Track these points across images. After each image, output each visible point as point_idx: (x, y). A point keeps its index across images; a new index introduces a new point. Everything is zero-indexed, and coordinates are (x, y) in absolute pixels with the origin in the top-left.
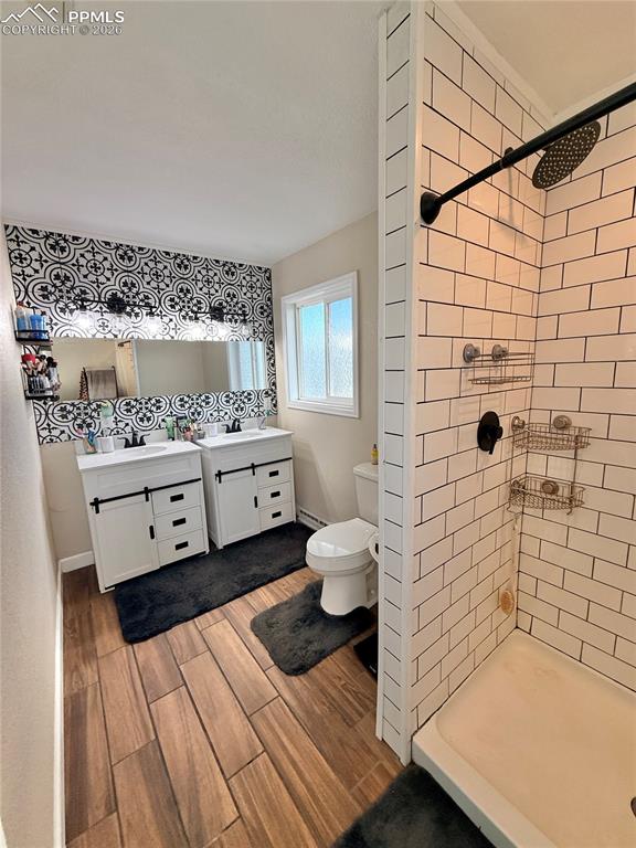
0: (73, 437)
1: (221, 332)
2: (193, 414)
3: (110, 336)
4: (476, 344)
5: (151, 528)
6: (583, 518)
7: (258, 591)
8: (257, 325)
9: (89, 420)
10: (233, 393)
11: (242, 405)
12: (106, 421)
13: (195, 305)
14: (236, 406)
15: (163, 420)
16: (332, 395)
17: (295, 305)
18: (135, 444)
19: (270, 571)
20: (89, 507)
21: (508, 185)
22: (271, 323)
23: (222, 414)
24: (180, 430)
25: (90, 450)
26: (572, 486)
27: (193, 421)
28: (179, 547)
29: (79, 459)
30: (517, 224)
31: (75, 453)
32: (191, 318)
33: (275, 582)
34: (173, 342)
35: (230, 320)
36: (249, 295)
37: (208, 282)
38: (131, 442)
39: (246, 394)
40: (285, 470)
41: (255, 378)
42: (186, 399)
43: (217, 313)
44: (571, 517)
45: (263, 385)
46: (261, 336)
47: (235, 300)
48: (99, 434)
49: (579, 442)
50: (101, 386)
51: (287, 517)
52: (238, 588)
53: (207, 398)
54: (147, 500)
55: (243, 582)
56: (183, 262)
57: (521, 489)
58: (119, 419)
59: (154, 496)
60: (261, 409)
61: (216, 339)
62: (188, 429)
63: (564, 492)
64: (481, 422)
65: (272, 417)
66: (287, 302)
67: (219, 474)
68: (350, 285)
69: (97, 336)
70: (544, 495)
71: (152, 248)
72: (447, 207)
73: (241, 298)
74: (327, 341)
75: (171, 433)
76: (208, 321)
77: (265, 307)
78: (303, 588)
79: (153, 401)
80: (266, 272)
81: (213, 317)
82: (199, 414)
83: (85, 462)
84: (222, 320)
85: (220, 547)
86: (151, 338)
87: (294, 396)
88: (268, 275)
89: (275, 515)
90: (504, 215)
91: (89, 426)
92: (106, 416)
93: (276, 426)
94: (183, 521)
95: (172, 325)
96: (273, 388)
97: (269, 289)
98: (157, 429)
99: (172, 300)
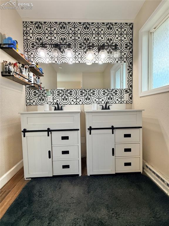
2: (86, 99)
5: (49, 152)
8: (123, 54)
10: (107, 90)
11: (112, 97)
14: (108, 97)
15: (73, 101)
17: (149, 31)
22: (131, 52)
23: (101, 100)
28: (64, 167)
34: (79, 64)
36: (119, 38)
37: (98, 34)
38: (57, 108)
39: (114, 91)
41: (122, 82)
42: (84, 91)
45: (125, 86)
46: (125, 60)
47: (112, 42)
53: (94, 91)
54: (48, 135)
58: (54, 98)
60: (123, 100)
61: (100, 62)
65: (129, 104)
67: (90, 129)
73: (115, 40)
76: (96, 53)
77: (129, 44)
79: (69, 91)
80: (130, 25)
82: (89, 99)
85: (88, 175)
86: (70, 62)
88: (131, 26)
89: (127, 164)
91: (43, 100)
94: (67, 152)
96: (131, 88)
97: (132, 34)
98: (69, 104)
99: (80, 44)
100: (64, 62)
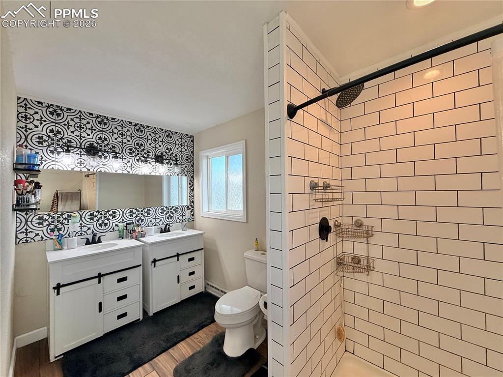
0: (45, 238)
1: (161, 170)
2: (138, 221)
3: (85, 170)
4: (316, 180)
5: (100, 304)
6: (375, 277)
7: (179, 345)
8: (184, 166)
9: (60, 226)
10: (166, 207)
11: (172, 215)
12: (74, 226)
13: (146, 153)
14: (168, 215)
15: (116, 225)
16: (229, 209)
17: (208, 156)
18: (94, 242)
19: (187, 329)
20: (52, 290)
21: (324, 104)
22: (192, 166)
23: (158, 220)
24: (129, 232)
25: (58, 247)
26: (368, 258)
27: (138, 226)
28: (119, 317)
29: (48, 254)
30: (329, 122)
31: (45, 250)
32: (142, 161)
33: (191, 337)
34: (128, 175)
35: (167, 163)
36: (180, 149)
37: (155, 140)
38: (91, 241)
39: (174, 208)
40: (199, 257)
42: (134, 211)
43: (159, 159)
44: (369, 277)
45: (185, 202)
46: (186, 173)
47: (171, 152)
48: (67, 235)
49: (369, 234)
50: (69, 202)
51: (199, 289)
52: (164, 345)
53: (149, 210)
54: (99, 282)
55: (167, 340)
56: (140, 128)
57: (342, 261)
58: (83, 224)
59: (105, 279)
60: (184, 218)
61: (158, 174)
62: (134, 231)
63: (364, 262)
64: (320, 223)
65: (191, 223)
66: (203, 154)
67: (155, 261)
68: (241, 147)
69: (75, 170)
70: (353, 265)
71: (121, 119)
72: (300, 112)
73: (175, 151)
74: (227, 178)
75: (121, 234)
76: (153, 163)
77: (189, 157)
78: (211, 339)
79: (111, 213)
80: (191, 137)
81: (157, 161)
82: (142, 221)
83: (53, 256)
84: (162, 163)
85: (151, 314)
86: (114, 172)
87: (205, 210)
88: (192, 139)
89: (191, 288)
90: (324, 118)
91: (60, 230)
92: (74, 223)
93: (193, 228)
94: (125, 297)
95: (129, 164)
96: (192, 204)
97: (192, 147)
98: (111, 231)
99: (131, 150)
100: (103, 171)
